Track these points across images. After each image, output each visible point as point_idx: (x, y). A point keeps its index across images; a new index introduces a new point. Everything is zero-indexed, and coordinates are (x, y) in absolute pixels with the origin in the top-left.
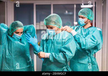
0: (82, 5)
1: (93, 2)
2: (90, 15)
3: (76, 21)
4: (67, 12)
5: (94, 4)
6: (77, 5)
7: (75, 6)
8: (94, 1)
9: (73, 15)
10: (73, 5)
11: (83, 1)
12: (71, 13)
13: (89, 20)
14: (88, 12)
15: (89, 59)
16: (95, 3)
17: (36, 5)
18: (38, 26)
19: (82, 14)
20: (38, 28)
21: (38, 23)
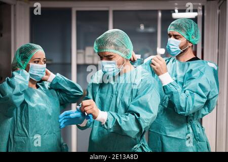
0: (175, 12)
1: (199, 6)
2: (193, 31)
3: (162, 47)
4: (142, 27)
5: (200, 10)
6: (163, 12)
7: (160, 14)
8: (200, 4)
9: (155, 34)
10: (157, 11)
11: (176, 4)
12: (151, 30)
13: (190, 42)
14: (187, 25)
15: (188, 129)
16: (203, 7)
17: (78, 12)
18: (81, 56)
19: (174, 29)
20: (81, 62)
21: (81, 51)
